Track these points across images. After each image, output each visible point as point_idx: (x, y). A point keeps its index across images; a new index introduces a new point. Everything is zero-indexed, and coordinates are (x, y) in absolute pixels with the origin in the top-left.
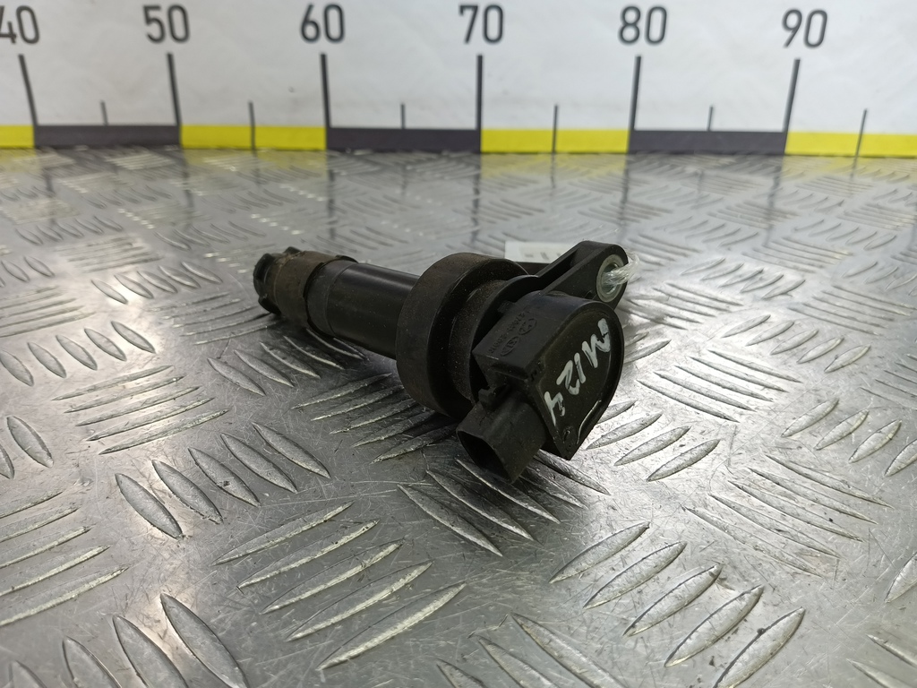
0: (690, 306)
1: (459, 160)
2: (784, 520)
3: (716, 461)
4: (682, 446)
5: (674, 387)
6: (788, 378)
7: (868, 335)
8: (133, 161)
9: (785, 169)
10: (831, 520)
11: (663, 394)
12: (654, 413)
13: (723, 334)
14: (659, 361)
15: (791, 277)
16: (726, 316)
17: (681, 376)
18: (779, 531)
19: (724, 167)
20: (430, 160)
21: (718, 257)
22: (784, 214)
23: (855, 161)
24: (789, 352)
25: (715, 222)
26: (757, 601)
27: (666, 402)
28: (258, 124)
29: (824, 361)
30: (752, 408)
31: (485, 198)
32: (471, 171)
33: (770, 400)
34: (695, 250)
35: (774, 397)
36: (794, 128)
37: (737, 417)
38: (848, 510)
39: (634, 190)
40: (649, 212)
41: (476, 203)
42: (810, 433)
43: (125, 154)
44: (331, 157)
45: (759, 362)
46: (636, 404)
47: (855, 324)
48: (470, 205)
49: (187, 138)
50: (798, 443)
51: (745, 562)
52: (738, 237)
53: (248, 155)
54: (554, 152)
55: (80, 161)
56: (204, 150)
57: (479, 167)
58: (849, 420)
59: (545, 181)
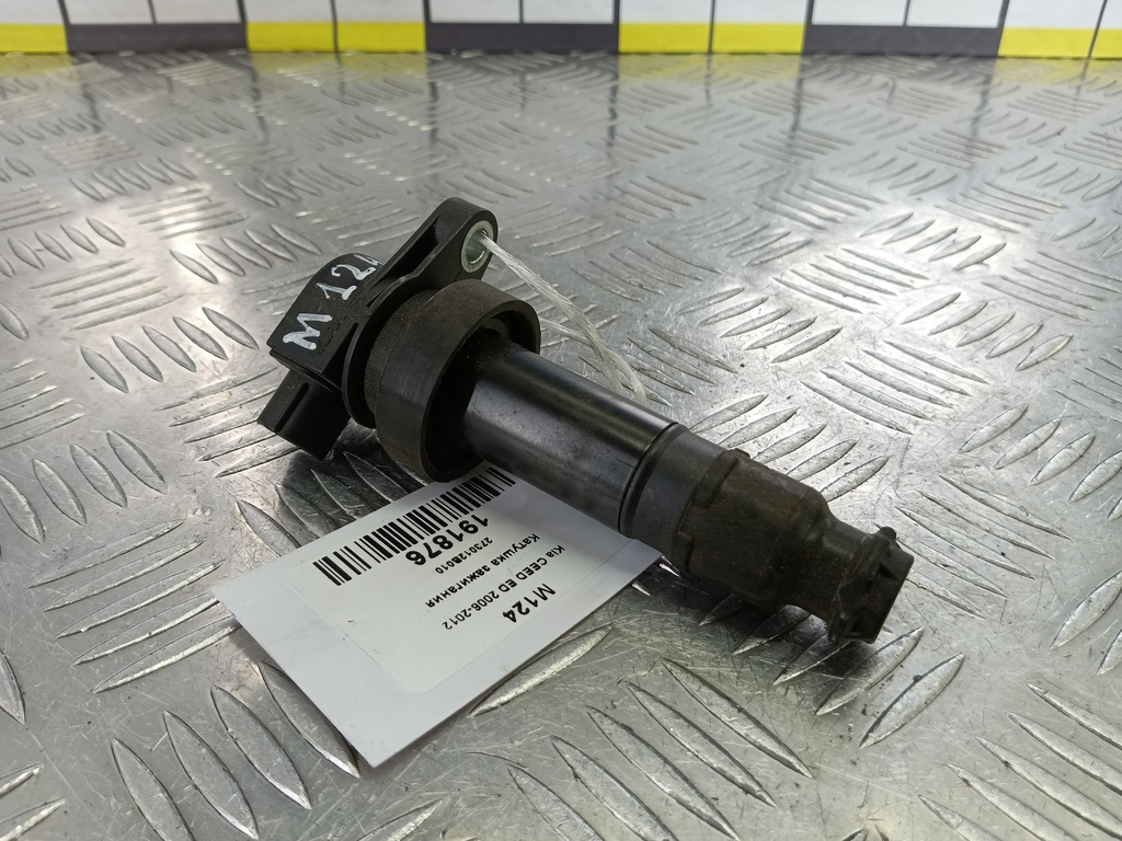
0: (868, 280)
1: (592, 65)
3: (883, 482)
4: (846, 464)
5: (842, 390)
6: (973, 377)
7: (1072, 320)
8: (191, 75)
9: (995, 80)
10: (1003, 554)
11: (830, 398)
12: (818, 424)
13: (903, 319)
14: (827, 356)
15: (990, 239)
16: (910, 293)
17: (852, 376)
18: (946, 566)
19: (922, 75)
20: (556, 64)
21: (904, 211)
22: (989, 147)
23: (1087, 65)
24: (977, 343)
25: (905, 160)
26: (915, 645)
27: (832, 409)
28: (340, 19)
29: (1019, 355)
30: (929, 416)
31: (625, 124)
32: (605, 83)
33: (950, 406)
34: (878, 201)
35: (954, 403)
36: (1011, 24)
37: (911, 428)
38: (1023, 542)
39: (809, 110)
40: (825, 143)
41: (612, 131)
42: (992, 447)
43: (181, 63)
44: (433, 62)
45: (941, 357)
46: (799, 411)
47: (1060, 305)
48: (605, 134)
49: (255, 39)
50: (976, 461)
51: (906, 601)
52: (932, 181)
53: (331, 60)
54: (710, 52)
55: (125, 70)
56: (275, 53)
57: (616, 76)
58: (1037, 432)
59: (697, 93)
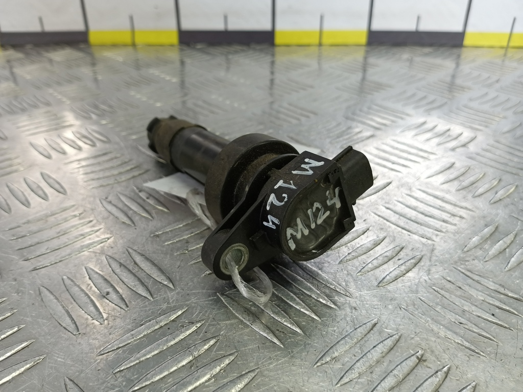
0: (405, 155)
1: (261, 50)
2: (464, 314)
3: (421, 270)
4: (399, 260)
5: (394, 216)
6: (466, 208)
7: (516, 177)
8: (60, 55)
9: (463, 56)
10: (493, 315)
11: (387, 221)
12: (382, 236)
13: (426, 176)
14: (384, 197)
15: (467, 134)
16: (427, 162)
17: (400, 208)
18: (461, 323)
19: (426, 55)
20: (243, 51)
21: (422, 120)
22: (463, 88)
23: (506, 50)
24: (467, 189)
25: (421, 94)
26: (446, 377)
27: (389, 227)
28: (136, 29)
29: (490, 196)
30: (444, 230)
31: (279, 77)
32: (268, 59)
33: (455, 225)
34: (408, 115)
35: (457, 223)
36: (469, 30)
37: (434, 238)
38: (504, 307)
39: (370, 71)
40: (379, 87)
41: (272, 81)
42: (481, 249)
43: (55, 50)
44: (181, 50)
45: (448, 197)
46: (370, 228)
47: (508, 169)
48: (268, 83)
49: (93, 38)
50: (472, 257)
51: (439, 347)
52: (435, 105)
53: (130, 49)
54: (320, 45)
55: (27, 54)
56: (103, 46)
57: (273, 55)
58: (504, 239)
59: (314, 64)
